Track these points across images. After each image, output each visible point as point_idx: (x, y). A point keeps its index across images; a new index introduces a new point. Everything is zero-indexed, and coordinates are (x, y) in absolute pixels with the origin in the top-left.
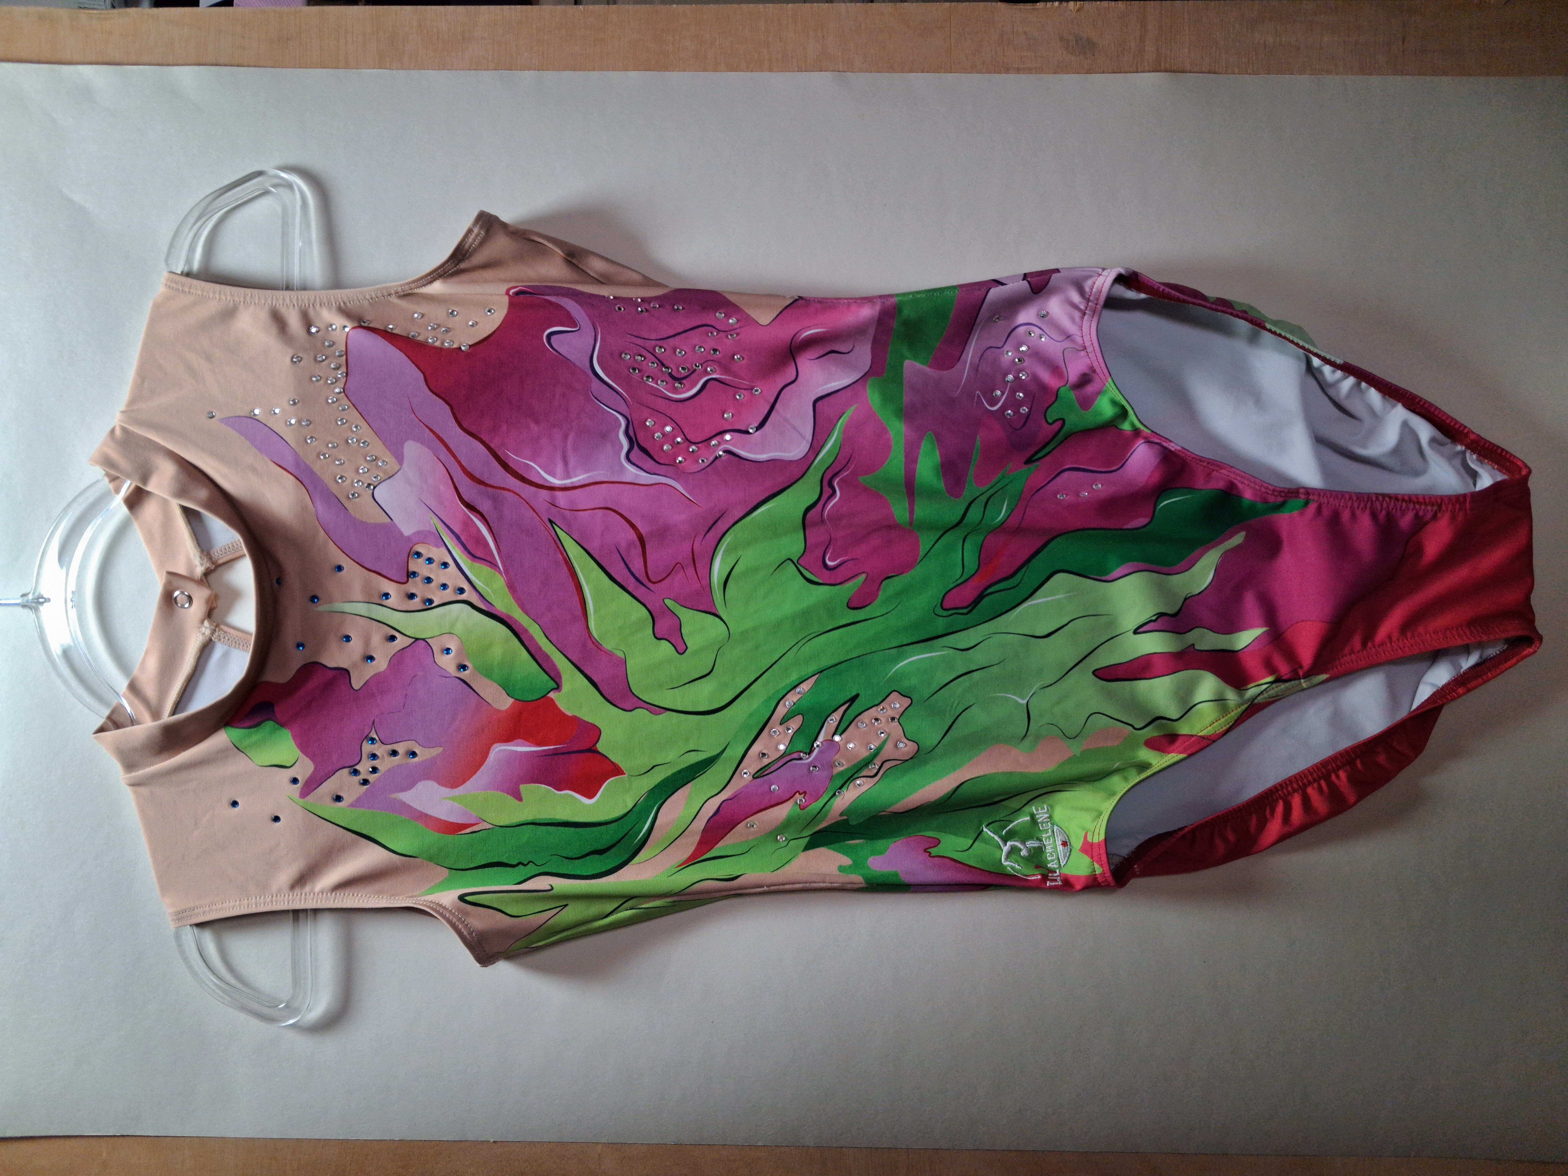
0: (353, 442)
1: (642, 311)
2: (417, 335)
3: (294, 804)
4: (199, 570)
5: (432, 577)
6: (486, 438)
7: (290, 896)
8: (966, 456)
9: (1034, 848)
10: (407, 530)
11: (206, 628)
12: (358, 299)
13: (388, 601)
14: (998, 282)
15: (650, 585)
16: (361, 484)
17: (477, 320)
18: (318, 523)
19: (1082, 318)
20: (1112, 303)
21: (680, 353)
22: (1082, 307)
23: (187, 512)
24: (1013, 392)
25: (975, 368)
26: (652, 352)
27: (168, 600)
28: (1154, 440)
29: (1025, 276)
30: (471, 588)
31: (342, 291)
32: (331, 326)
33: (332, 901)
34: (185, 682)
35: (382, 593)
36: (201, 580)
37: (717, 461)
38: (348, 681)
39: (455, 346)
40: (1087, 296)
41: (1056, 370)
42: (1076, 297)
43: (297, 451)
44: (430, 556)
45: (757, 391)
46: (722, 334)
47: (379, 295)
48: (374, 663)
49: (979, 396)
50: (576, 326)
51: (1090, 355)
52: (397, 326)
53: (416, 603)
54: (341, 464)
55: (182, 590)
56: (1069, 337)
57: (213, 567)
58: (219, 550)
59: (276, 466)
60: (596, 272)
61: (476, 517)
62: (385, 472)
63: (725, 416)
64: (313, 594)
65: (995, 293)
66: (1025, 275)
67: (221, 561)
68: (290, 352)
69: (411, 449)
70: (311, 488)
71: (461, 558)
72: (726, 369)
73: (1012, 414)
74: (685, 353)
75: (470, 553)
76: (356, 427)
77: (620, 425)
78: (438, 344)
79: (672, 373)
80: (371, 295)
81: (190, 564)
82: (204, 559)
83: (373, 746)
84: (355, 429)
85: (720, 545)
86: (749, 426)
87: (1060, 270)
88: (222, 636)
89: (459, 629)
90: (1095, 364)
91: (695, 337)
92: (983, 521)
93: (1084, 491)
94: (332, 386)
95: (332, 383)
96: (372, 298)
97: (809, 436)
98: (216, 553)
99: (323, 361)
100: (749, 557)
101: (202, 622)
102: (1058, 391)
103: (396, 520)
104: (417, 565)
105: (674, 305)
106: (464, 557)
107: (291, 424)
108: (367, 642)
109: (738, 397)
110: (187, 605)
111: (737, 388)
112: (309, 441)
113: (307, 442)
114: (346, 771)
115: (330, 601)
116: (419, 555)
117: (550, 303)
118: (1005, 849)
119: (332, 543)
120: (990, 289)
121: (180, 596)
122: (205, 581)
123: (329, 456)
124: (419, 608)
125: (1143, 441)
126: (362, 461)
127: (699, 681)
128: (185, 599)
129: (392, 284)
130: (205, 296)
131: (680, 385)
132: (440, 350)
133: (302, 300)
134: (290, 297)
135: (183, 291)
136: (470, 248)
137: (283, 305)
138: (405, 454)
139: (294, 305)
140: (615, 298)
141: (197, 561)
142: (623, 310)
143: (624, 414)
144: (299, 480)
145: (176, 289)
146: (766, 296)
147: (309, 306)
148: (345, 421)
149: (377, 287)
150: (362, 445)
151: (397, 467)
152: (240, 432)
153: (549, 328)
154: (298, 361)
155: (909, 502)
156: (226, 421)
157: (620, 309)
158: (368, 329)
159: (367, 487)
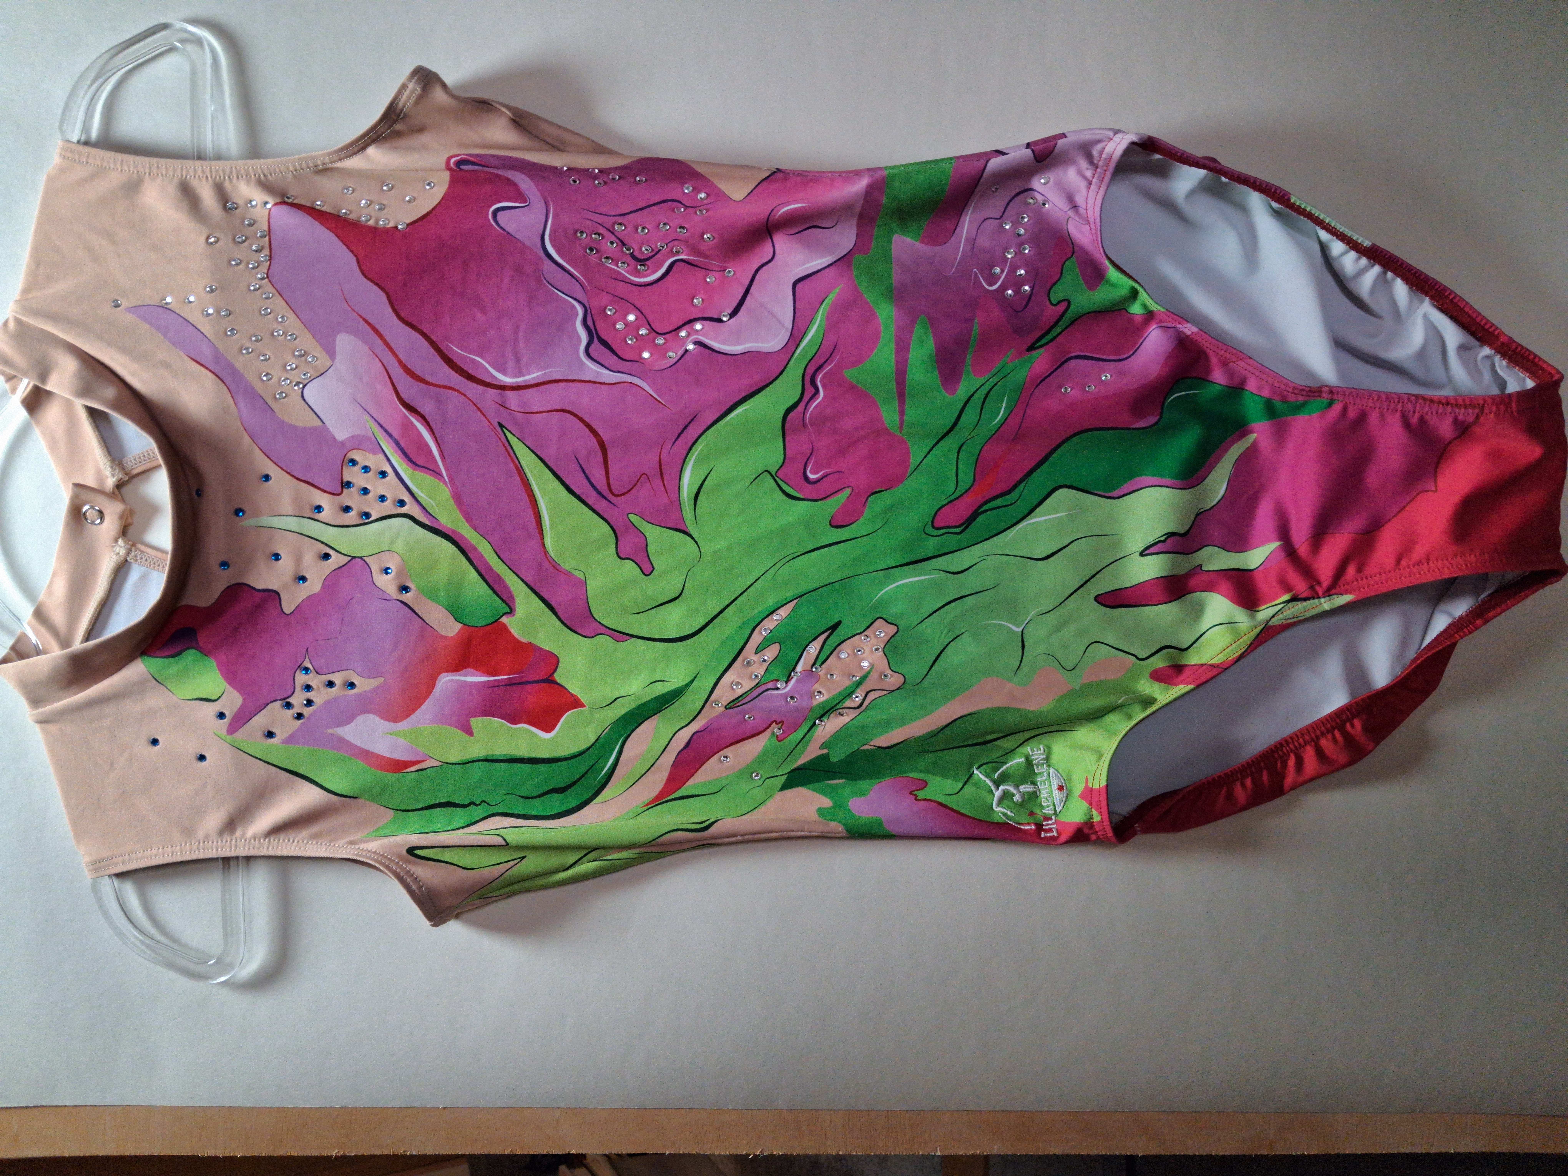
0: (279, 335)
1: (599, 183)
2: (348, 213)
3: (221, 741)
4: (110, 482)
5: (368, 487)
6: (425, 327)
7: (219, 843)
8: (962, 343)
9: (1028, 792)
10: (341, 435)
11: (121, 548)
12: (280, 170)
13: (321, 514)
14: (998, 153)
15: (610, 497)
16: (288, 382)
17: (415, 195)
18: (242, 428)
19: (1090, 186)
21: (642, 231)
22: (1091, 178)
23: (93, 413)
24: (1014, 269)
25: (972, 242)
26: (611, 230)
27: (76, 515)
29: (1029, 145)
30: (413, 501)
31: (262, 161)
32: (251, 201)
33: (265, 848)
34: (97, 607)
35: (315, 505)
36: (113, 493)
37: (687, 355)
38: (278, 605)
39: (391, 225)
40: (1096, 163)
42: (1084, 165)
43: (216, 343)
44: (367, 464)
45: (730, 272)
46: (689, 210)
47: (304, 165)
48: (306, 584)
49: (976, 275)
50: (526, 202)
52: (325, 202)
53: (352, 517)
54: (266, 360)
55: (92, 505)
57: (126, 478)
58: (132, 458)
59: (193, 362)
61: (415, 418)
62: (315, 369)
63: (695, 301)
64: (237, 507)
65: (994, 165)
66: (1029, 142)
67: (135, 472)
68: (205, 232)
69: (344, 342)
70: (233, 387)
71: (401, 466)
72: (694, 250)
73: (1013, 294)
74: (649, 230)
75: (410, 460)
76: (282, 317)
77: (577, 314)
78: (371, 223)
79: (635, 254)
80: (294, 166)
81: (99, 472)
82: (115, 469)
83: (307, 676)
84: (280, 320)
85: (690, 454)
86: (721, 312)
87: (1067, 135)
88: (139, 557)
89: (399, 546)
91: (659, 213)
92: (981, 423)
93: (1091, 384)
94: (254, 271)
95: (254, 268)
96: (296, 170)
97: (788, 325)
98: (129, 462)
99: (244, 242)
100: (722, 468)
101: (116, 541)
103: (328, 423)
104: (351, 474)
105: (637, 176)
106: (404, 465)
107: (208, 315)
108: (298, 560)
109: (709, 280)
110: (98, 521)
111: (707, 269)
112: (229, 334)
113: (227, 335)
114: (278, 704)
115: (258, 515)
116: (353, 462)
117: (497, 174)
119: (258, 449)
120: (989, 160)
121: (90, 510)
122: (118, 494)
123: (252, 351)
124: (354, 523)
125: (1156, 325)
126: (289, 357)
127: (666, 605)
128: (96, 514)
129: (318, 153)
130: (106, 167)
131: (643, 267)
132: (374, 230)
133: (217, 171)
134: (202, 167)
135: (79, 161)
136: (404, 107)
137: (195, 177)
138: (337, 349)
139: (207, 177)
140: (569, 169)
141: (107, 471)
142: (578, 182)
143: (581, 300)
144: (219, 378)
145: (72, 159)
146: (739, 169)
147: (225, 178)
148: (269, 310)
149: (301, 156)
150: (289, 338)
151: (329, 364)
152: (150, 323)
153: (495, 204)
154: (214, 242)
155: (899, 402)
156: (134, 310)
157: (574, 181)
158: (293, 205)
159: (295, 386)
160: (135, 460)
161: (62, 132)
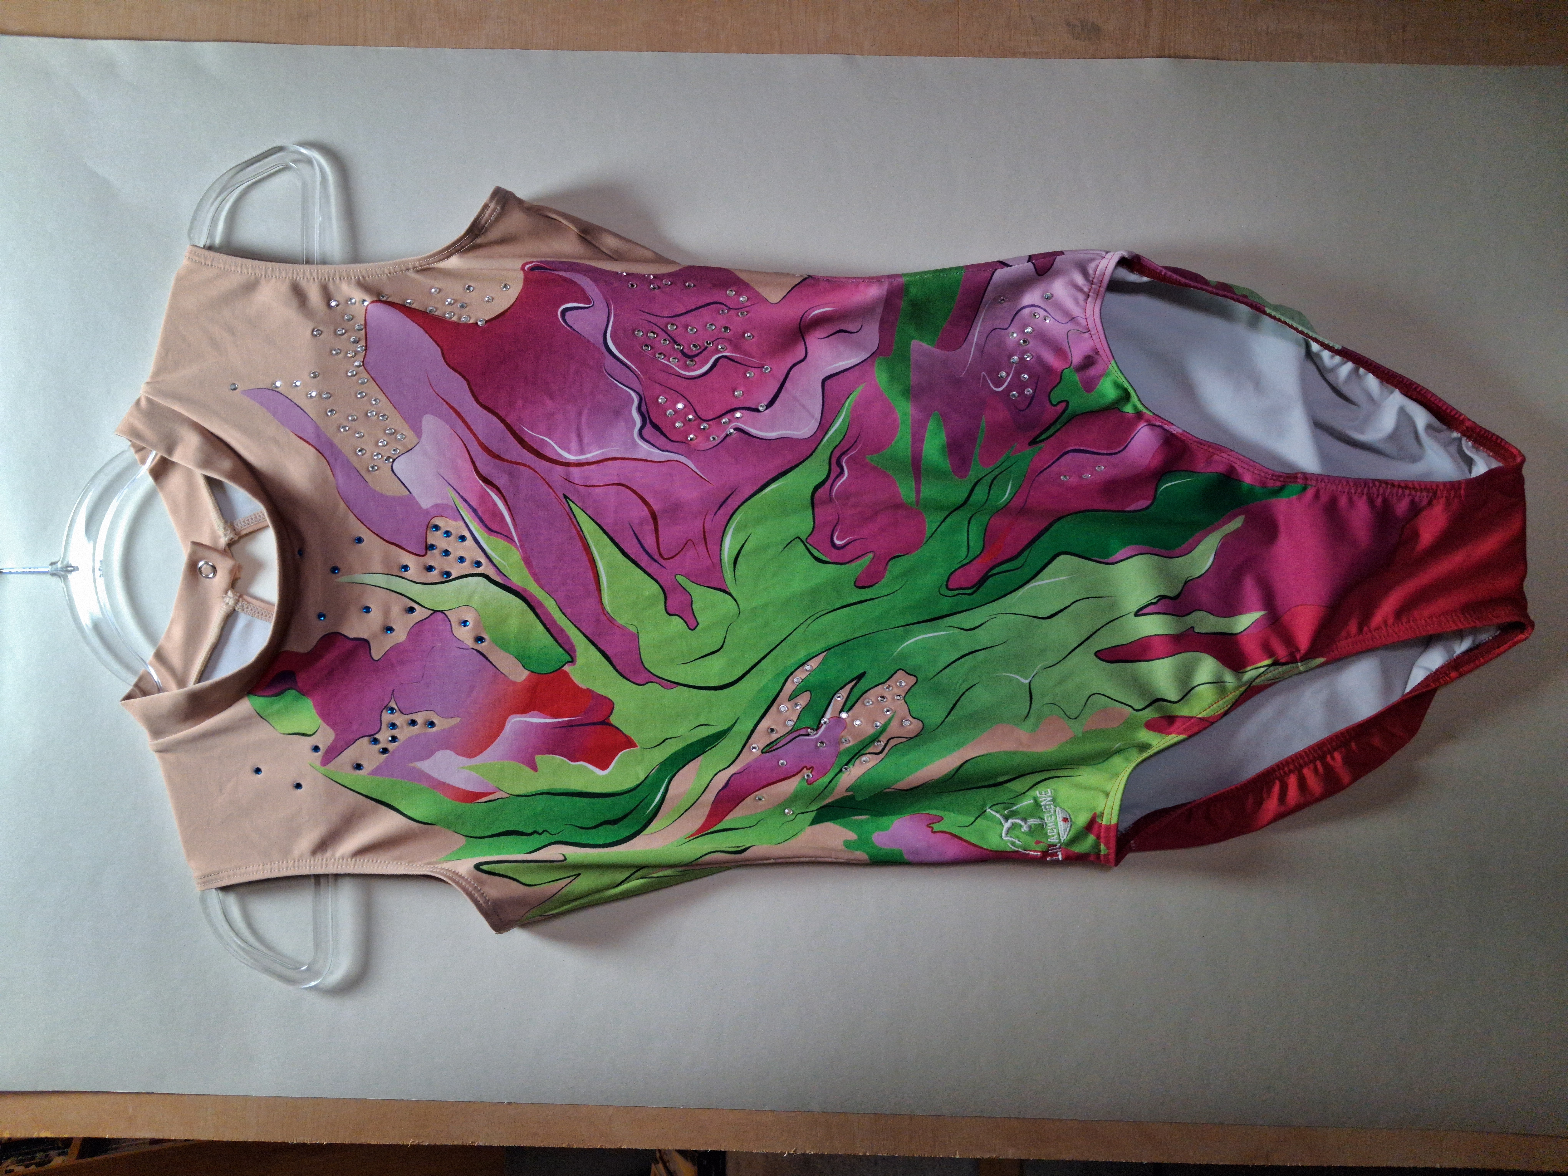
0: (372, 415)
1: (654, 288)
2: (434, 309)
3: (315, 771)
4: (223, 541)
5: (449, 550)
6: (500, 411)
7: (311, 862)
8: (970, 436)
9: (1035, 825)
10: (426, 503)
11: (230, 599)
12: (376, 273)
13: (407, 572)
14: (1003, 264)
15: (661, 561)
16: (380, 456)
17: (494, 296)
18: (338, 495)
19: (1086, 300)
20: (1115, 286)
21: (692, 330)
22: (1086, 290)
23: (211, 482)
24: (1018, 374)
25: (981, 349)
26: (664, 329)
27: (193, 569)
28: (1157, 424)
29: (1030, 258)
30: (488, 562)
31: (361, 265)
32: (351, 300)
33: (352, 867)
34: (209, 651)
35: (401, 565)
36: (225, 550)
37: (728, 438)
38: (368, 652)
39: (472, 321)
40: (1091, 279)
41: (1060, 352)
42: (1079, 279)
43: (318, 423)
44: (448, 529)
45: (767, 369)
46: (732, 312)
47: (399, 271)
48: (393, 634)
49: (984, 376)
50: (590, 303)
51: (1094, 337)
52: (415, 300)
53: (435, 575)
54: (361, 437)
55: (207, 561)
56: (1073, 319)
57: (236, 538)
58: (242, 521)
59: (298, 438)
60: (611, 250)
61: (492, 491)
62: (404, 445)
63: (736, 393)
64: (334, 565)
65: (1000, 274)
66: (1030, 256)
67: (244, 532)
68: (310, 325)
69: (429, 422)
70: (331, 460)
71: (478, 531)
72: (736, 347)
73: (1017, 395)
74: (697, 330)
75: (486, 526)
76: (375, 400)
77: (633, 401)
78: (455, 319)
79: (685, 350)
80: (389, 270)
81: (213, 532)
82: (227, 530)
83: (392, 715)
84: (374, 403)
85: (730, 522)
86: (759, 403)
87: (1065, 253)
88: (245, 607)
89: (476, 601)
90: (1099, 346)
91: (707, 314)
92: (989, 502)
93: (1086, 473)
94: (352, 360)
95: (352, 356)
96: (390, 273)
97: (818, 414)
98: (239, 524)
99: (343, 334)
100: (759, 535)
101: (226, 593)
102: (1062, 373)
103: (415, 493)
104: (435, 538)
105: (686, 282)
106: (481, 531)
107: (311, 396)
108: (386, 613)
109: (748, 375)
110: (211, 575)
111: (747, 366)
112: (329, 414)
113: (327, 415)
114: (366, 740)
115: (350, 572)
116: (437, 528)
117: (566, 280)
118: (1007, 825)
119: (352, 515)
120: (996, 270)
121: (205, 566)
122: (229, 551)
123: (349, 429)
124: (437, 581)
125: (1145, 424)
126: (380, 434)
127: (709, 657)
128: (210, 569)
129: (410, 259)
130: (228, 269)
131: (691, 363)
132: (457, 325)
133: (322, 274)
134: (310, 271)
135: (205, 264)
136: (486, 223)
137: (304, 279)
138: (423, 428)
139: (314, 279)
140: (628, 274)
141: (220, 532)
142: (635, 286)
143: (637, 390)
144: (320, 452)
145: (199, 262)
146: (776, 275)
147: (329, 279)
148: (364, 394)
149: (395, 261)
150: (381, 418)
151: (415, 441)
152: (262, 404)
153: (563, 304)
154: (318, 334)
155: (916, 482)
156: (249, 393)
157: (632, 286)
158: (387, 303)
159: (386, 460)
160: (244, 522)
161: (190, 238)
